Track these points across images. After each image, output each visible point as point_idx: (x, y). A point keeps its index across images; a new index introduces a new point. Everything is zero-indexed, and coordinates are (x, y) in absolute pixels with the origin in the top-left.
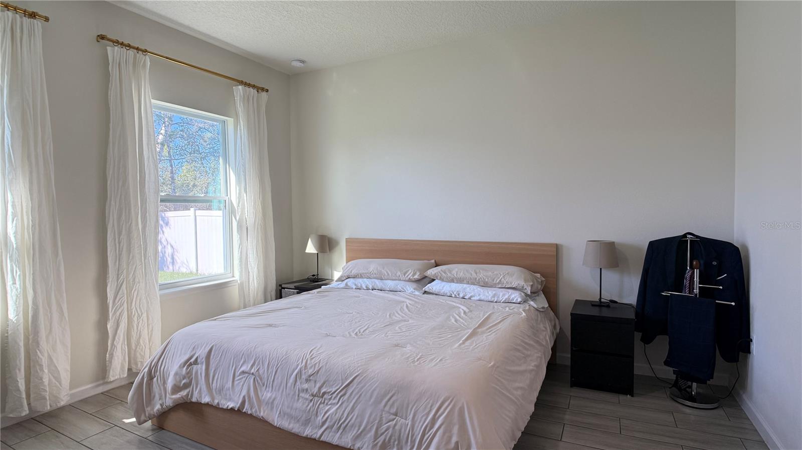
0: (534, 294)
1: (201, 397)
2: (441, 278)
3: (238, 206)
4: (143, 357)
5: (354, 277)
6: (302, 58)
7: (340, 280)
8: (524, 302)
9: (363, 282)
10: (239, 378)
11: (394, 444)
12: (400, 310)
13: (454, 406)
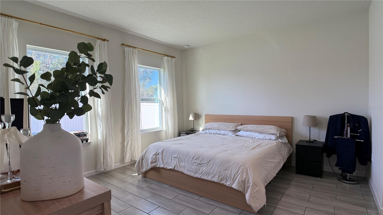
0: (281, 137)
1: (160, 165)
2: (243, 130)
3: (165, 102)
4: (136, 155)
5: (209, 129)
6: (188, 44)
7: (203, 130)
8: (277, 139)
9: (212, 131)
10: (173, 159)
11: (225, 179)
12: (227, 141)
13: (244, 167)
